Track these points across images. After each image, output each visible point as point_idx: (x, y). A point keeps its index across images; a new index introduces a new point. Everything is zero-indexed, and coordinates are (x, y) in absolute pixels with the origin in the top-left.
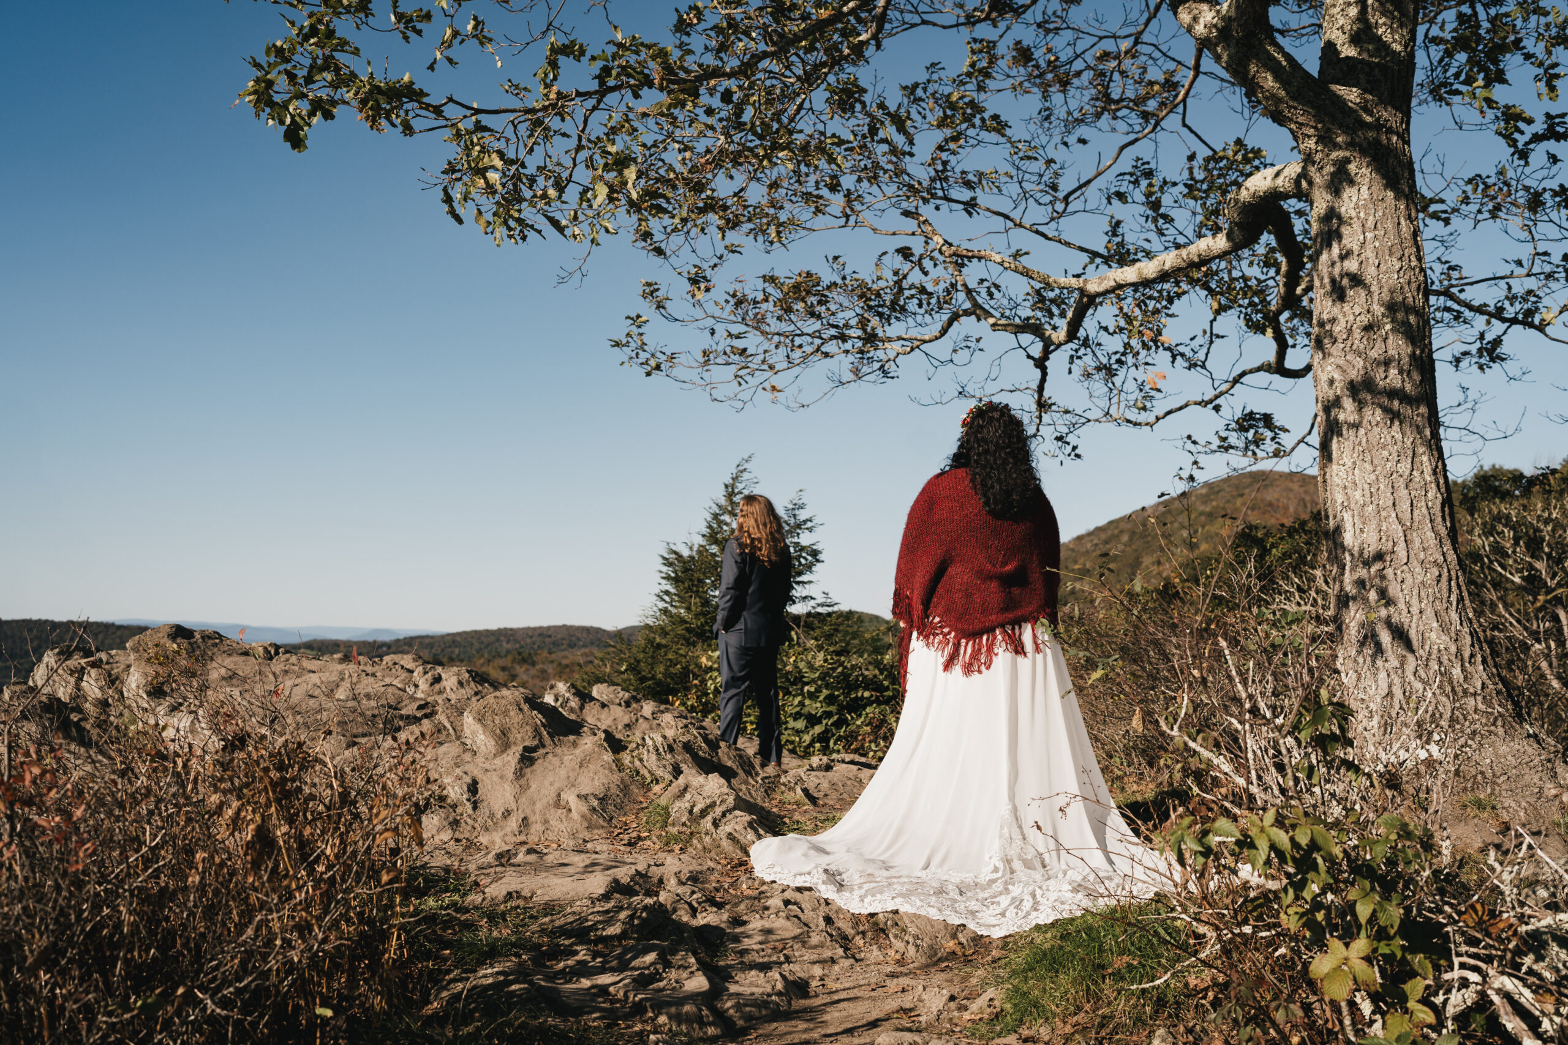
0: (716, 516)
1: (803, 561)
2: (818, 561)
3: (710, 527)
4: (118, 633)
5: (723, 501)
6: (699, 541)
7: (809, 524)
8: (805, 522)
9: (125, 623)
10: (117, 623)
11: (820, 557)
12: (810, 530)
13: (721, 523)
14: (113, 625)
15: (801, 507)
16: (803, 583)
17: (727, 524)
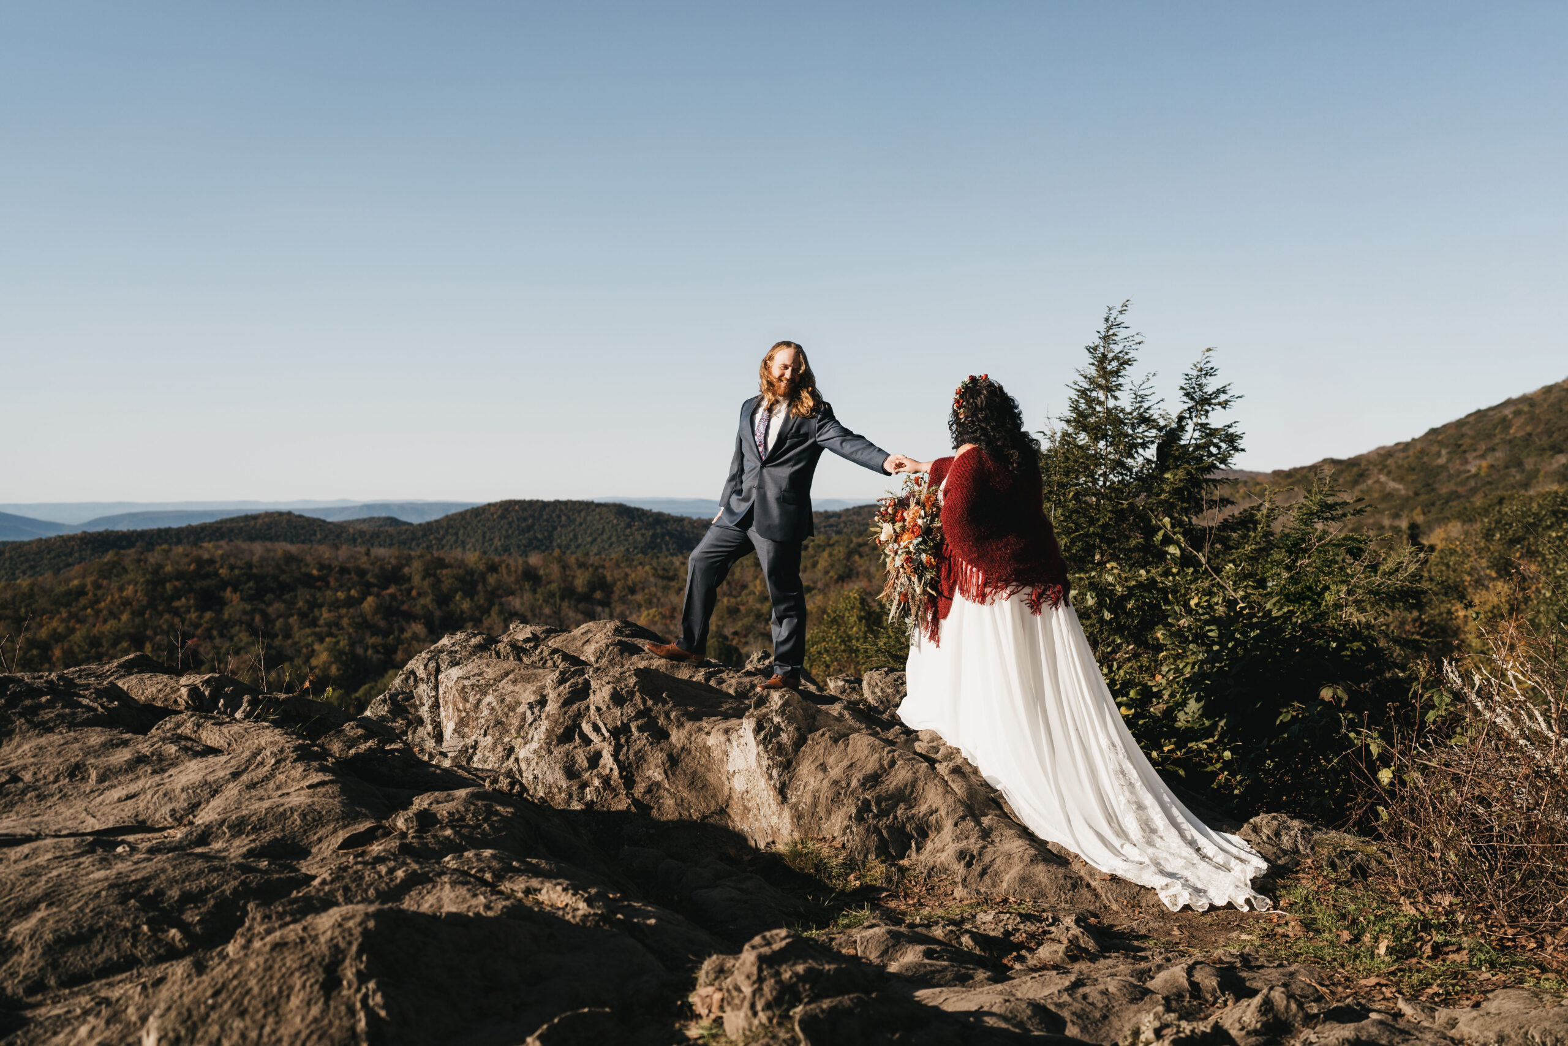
0: (1083, 393)
1: (1214, 450)
2: (1236, 449)
3: (1075, 409)
4: (598, 510)
5: (1092, 371)
6: (1060, 427)
7: (1222, 398)
8: (1219, 392)
9: (602, 501)
10: (596, 501)
11: (1241, 443)
12: (1224, 405)
13: (1090, 401)
14: (592, 503)
15: (1210, 373)
16: (1214, 481)
17: (1100, 403)
